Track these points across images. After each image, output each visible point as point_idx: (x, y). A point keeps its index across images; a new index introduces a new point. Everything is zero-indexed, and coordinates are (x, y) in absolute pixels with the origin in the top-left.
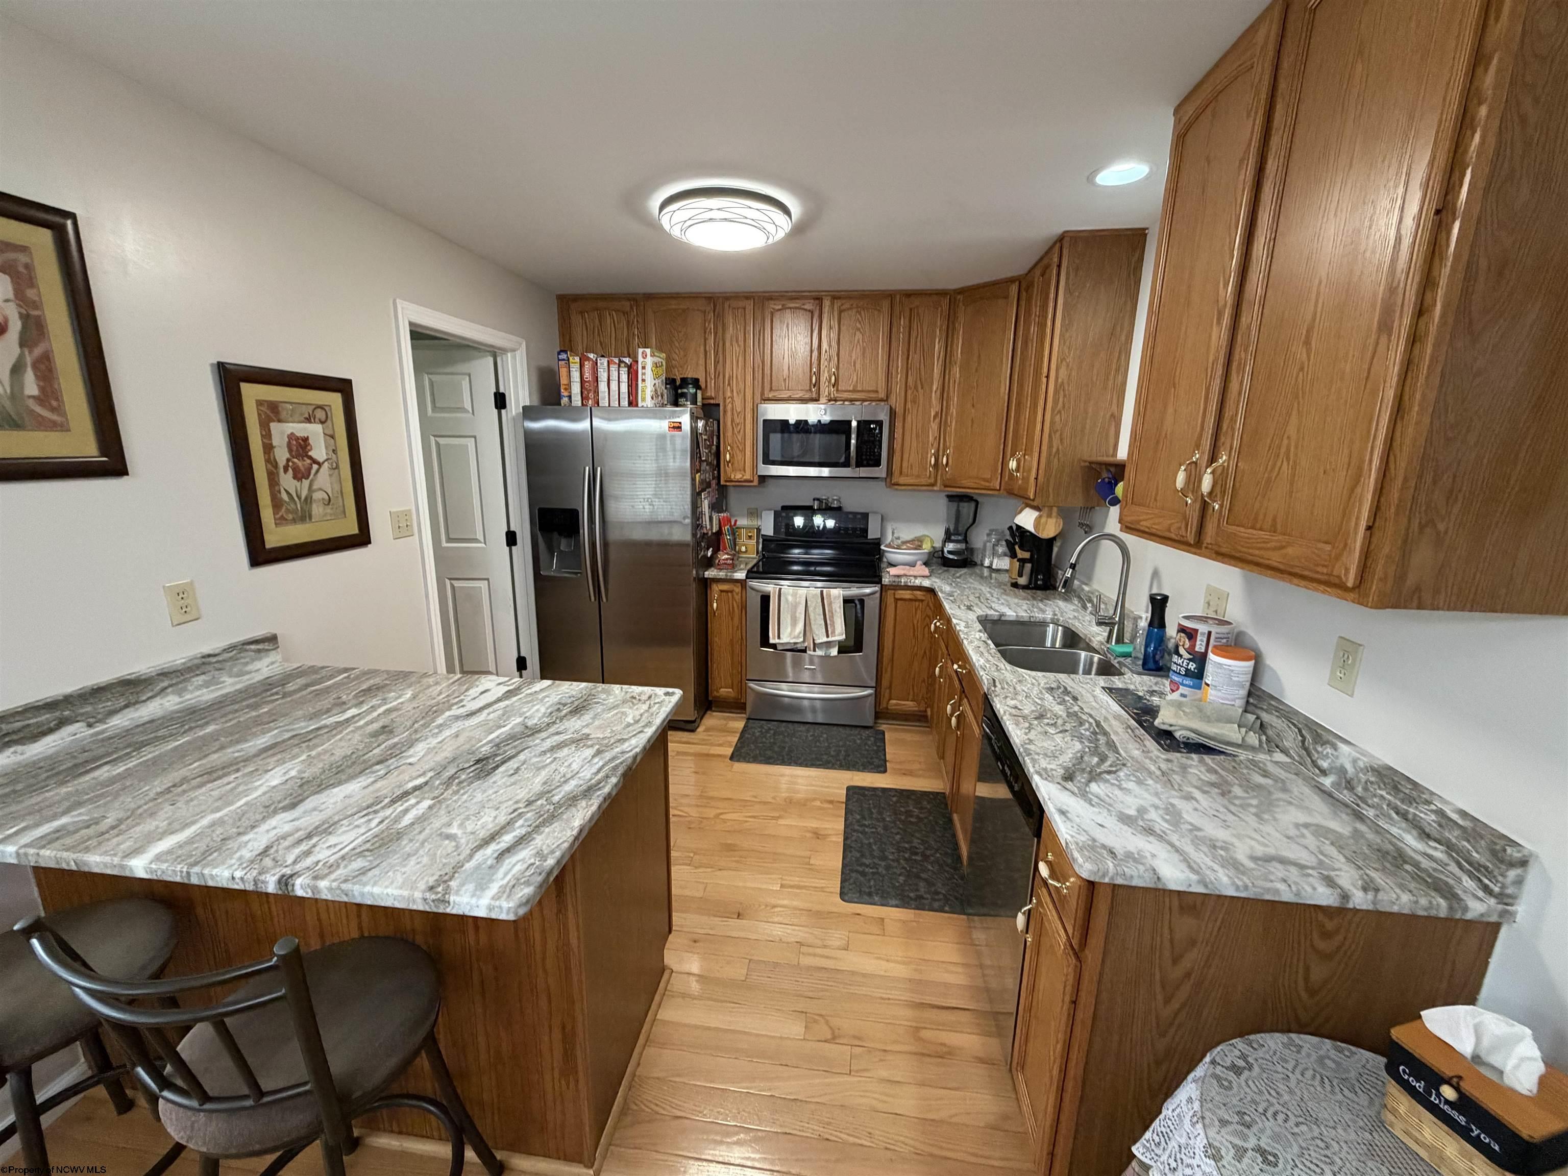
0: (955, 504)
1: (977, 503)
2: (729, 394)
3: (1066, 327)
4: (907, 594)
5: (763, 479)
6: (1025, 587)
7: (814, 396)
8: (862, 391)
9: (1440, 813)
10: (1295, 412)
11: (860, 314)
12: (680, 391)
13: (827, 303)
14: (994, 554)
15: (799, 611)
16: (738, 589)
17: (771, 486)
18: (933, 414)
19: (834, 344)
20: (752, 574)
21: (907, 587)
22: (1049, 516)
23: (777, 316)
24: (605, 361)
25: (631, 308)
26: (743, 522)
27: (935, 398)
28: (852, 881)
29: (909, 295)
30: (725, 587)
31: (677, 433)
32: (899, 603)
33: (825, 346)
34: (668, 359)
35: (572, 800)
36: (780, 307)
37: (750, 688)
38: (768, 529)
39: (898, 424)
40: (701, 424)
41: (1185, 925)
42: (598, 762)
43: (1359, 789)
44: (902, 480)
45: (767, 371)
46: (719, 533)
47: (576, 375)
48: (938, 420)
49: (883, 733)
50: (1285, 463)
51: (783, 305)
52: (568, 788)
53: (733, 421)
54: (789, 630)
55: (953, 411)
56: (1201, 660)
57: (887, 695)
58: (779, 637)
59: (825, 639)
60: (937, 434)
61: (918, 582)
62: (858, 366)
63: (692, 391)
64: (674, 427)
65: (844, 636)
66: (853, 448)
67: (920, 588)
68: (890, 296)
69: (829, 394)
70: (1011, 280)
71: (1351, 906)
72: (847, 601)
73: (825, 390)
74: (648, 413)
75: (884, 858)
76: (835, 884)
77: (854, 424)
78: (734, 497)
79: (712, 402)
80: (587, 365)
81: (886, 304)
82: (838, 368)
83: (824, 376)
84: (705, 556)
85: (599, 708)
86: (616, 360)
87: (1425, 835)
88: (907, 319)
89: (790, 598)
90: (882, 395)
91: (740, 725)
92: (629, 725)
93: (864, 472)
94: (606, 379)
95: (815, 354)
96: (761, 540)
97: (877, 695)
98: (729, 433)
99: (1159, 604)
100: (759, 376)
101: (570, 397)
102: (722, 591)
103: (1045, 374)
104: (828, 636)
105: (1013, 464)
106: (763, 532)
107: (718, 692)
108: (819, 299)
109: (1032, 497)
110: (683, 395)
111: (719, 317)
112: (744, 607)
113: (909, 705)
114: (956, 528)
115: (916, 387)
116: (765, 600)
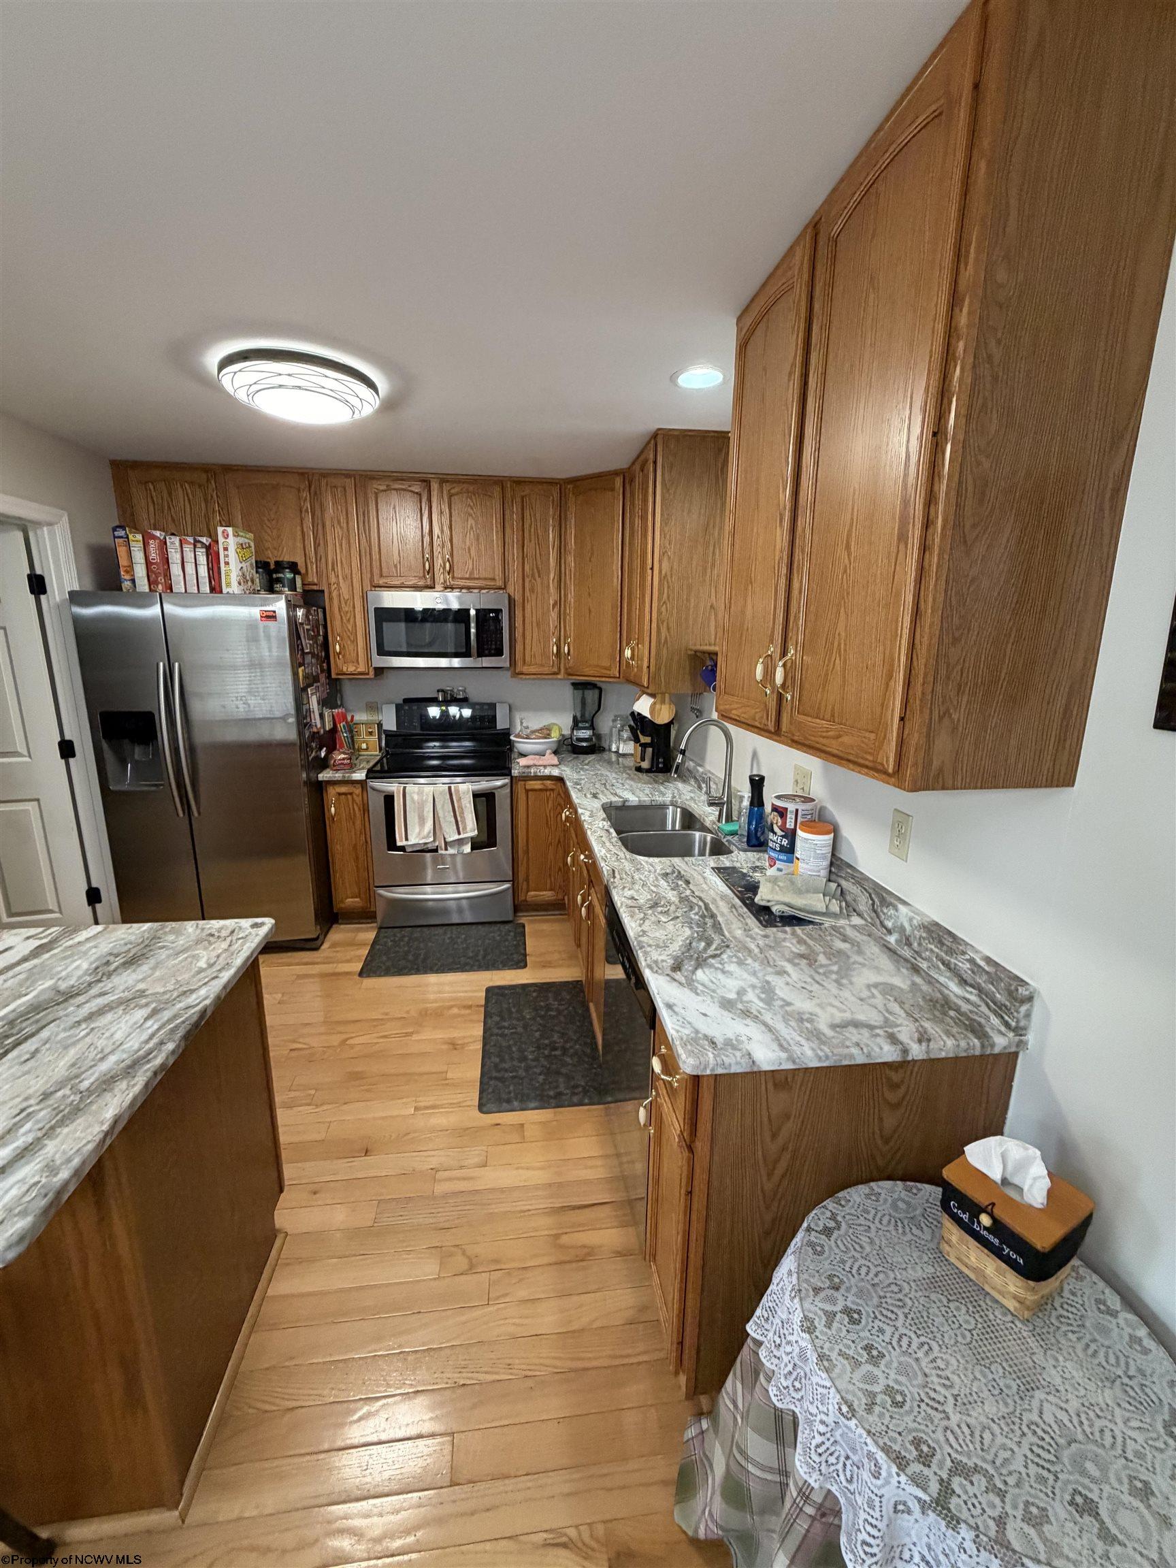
0: (581, 692)
1: (600, 690)
2: (333, 580)
3: (665, 522)
4: (536, 785)
5: (379, 671)
6: (648, 771)
7: (429, 583)
8: (478, 579)
9: (972, 961)
10: (842, 610)
11: (471, 499)
12: (274, 576)
13: (435, 486)
14: (620, 738)
15: (426, 810)
16: (358, 791)
17: (390, 679)
18: (552, 602)
19: (446, 529)
20: (372, 774)
21: (537, 778)
22: (663, 702)
23: (382, 497)
24: (176, 540)
25: (208, 480)
26: (361, 717)
27: (552, 584)
28: (490, 1090)
29: (519, 482)
30: (343, 789)
31: (271, 623)
32: (530, 793)
33: (436, 531)
34: (258, 541)
35: (107, 1083)
36: (384, 488)
37: (380, 895)
38: (390, 724)
39: (519, 613)
40: (300, 613)
41: (779, 1102)
42: (152, 1025)
43: (915, 945)
44: (525, 669)
45: (375, 556)
46: (334, 730)
47: (138, 556)
48: (556, 610)
49: (524, 926)
50: (838, 659)
51: (388, 486)
52: (104, 1067)
53: (340, 609)
54: (417, 830)
55: (571, 598)
56: (791, 835)
57: (525, 887)
58: (407, 839)
59: (457, 837)
60: (556, 623)
61: (547, 772)
62: (473, 552)
63: (289, 575)
64: (268, 617)
65: (476, 832)
66: (473, 637)
67: (550, 778)
68: (499, 482)
69: (445, 581)
70: (616, 473)
71: (910, 1058)
72: (476, 796)
73: (440, 578)
74: (234, 600)
75: (524, 1059)
76: (474, 1096)
77: (473, 612)
78: (348, 690)
79: (315, 588)
80: (153, 545)
81: (497, 491)
82: (452, 555)
83: (438, 562)
84: (317, 758)
85: (163, 954)
86: (191, 540)
87: (963, 982)
88: (520, 506)
89: (416, 797)
90: (500, 583)
91: (371, 935)
92: (201, 970)
93: (486, 662)
94: (179, 561)
95: (427, 539)
96: (383, 736)
97: (515, 890)
98: (337, 623)
99: (757, 784)
100: (366, 561)
101: (133, 581)
102: (340, 794)
103: (650, 566)
104: (459, 834)
105: (628, 653)
106: (385, 727)
107: (342, 901)
108: (426, 482)
109: (646, 685)
110: (279, 580)
111: (316, 496)
112: (365, 809)
113: (547, 895)
114: (583, 715)
115: (533, 575)
116: (389, 799)
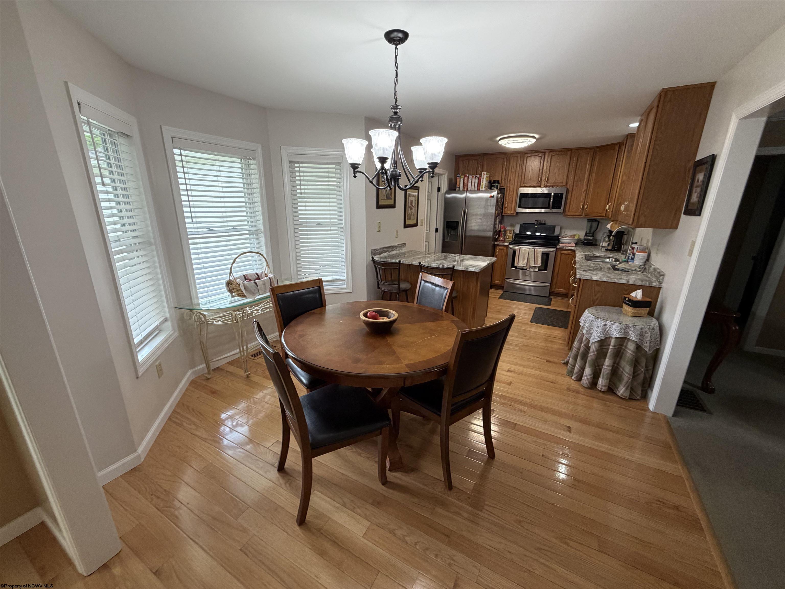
0: (591, 222)
1: (598, 222)
2: (509, 185)
4: (566, 252)
5: (517, 213)
6: (610, 250)
7: (539, 185)
8: (557, 183)
11: (559, 157)
12: (492, 185)
13: (547, 154)
14: (603, 241)
15: (525, 256)
16: (505, 248)
17: (520, 216)
18: (583, 191)
19: (548, 168)
20: (511, 244)
21: (566, 250)
22: (616, 224)
23: (529, 158)
24: (471, 176)
25: (479, 158)
26: (508, 228)
27: (585, 184)
28: (535, 317)
29: (578, 149)
30: (501, 248)
31: (492, 198)
32: (562, 255)
33: (545, 168)
34: (490, 175)
37: (507, 281)
39: (570, 194)
40: (499, 195)
41: (597, 288)
44: (569, 214)
45: (523, 177)
46: (500, 231)
47: (462, 181)
48: (585, 193)
49: (552, 299)
51: (531, 155)
53: (509, 194)
54: (522, 262)
55: (591, 188)
56: (634, 254)
57: (554, 286)
58: (518, 264)
60: (584, 198)
61: (570, 248)
62: (556, 174)
63: (497, 184)
64: (491, 196)
65: (541, 265)
66: (551, 203)
67: (571, 250)
68: (571, 150)
69: (545, 184)
70: (616, 144)
71: (629, 283)
72: (543, 253)
73: (543, 183)
74: (483, 192)
77: (552, 194)
78: (506, 219)
79: (503, 188)
80: (466, 178)
81: (569, 153)
82: (549, 176)
83: (544, 178)
84: (495, 237)
88: (577, 158)
89: (523, 251)
90: (564, 184)
91: (502, 292)
93: (555, 211)
94: (471, 182)
95: (541, 171)
96: (514, 234)
97: (551, 286)
98: (507, 198)
100: (520, 179)
101: (459, 188)
102: (500, 249)
104: (535, 265)
105: (607, 207)
107: (494, 281)
108: (544, 153)
109: (610, 217)
110: (494, 186)
111: (509, 160)
112: (507, 254)
113: (563, 291)
114: (590, 231)
115: (578, 181)
116: (514, 252)
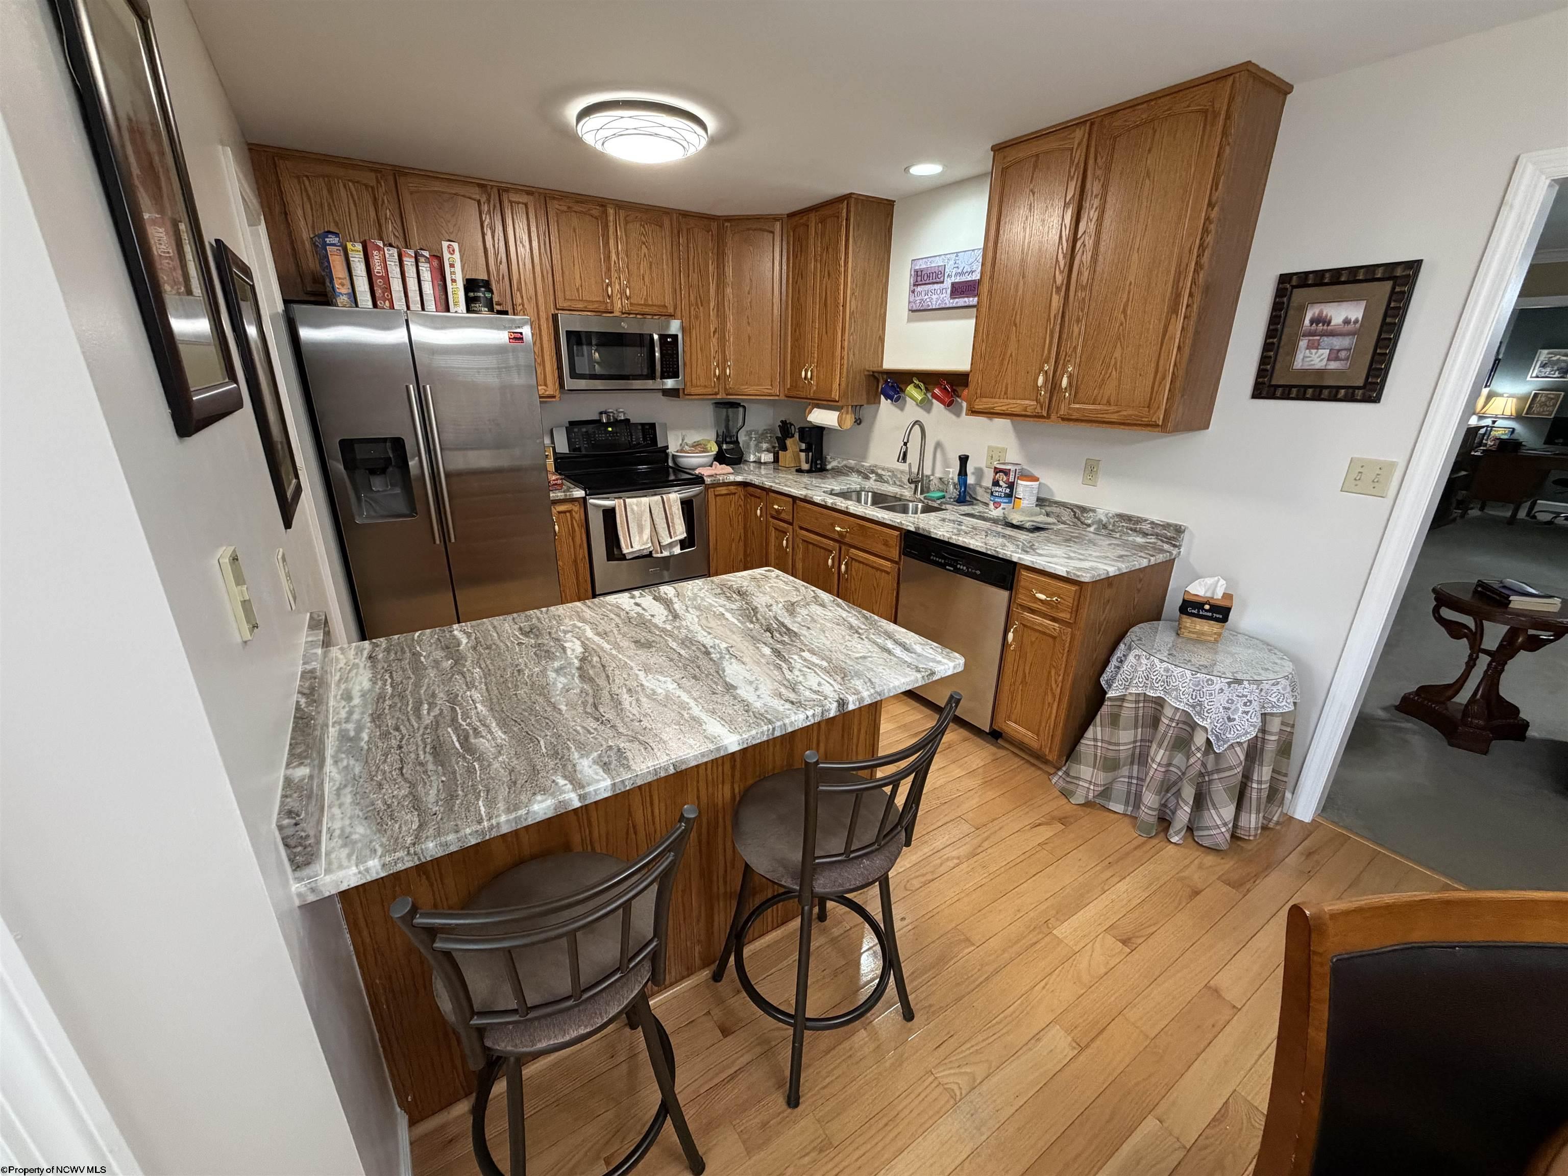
3: (854, 269)
4: (723, 490)
5: (567, 394)
6: (809, 471)
7: (609, 308)
8: (652, 305)
11: (644, 227)
13: (611, 212)
14: (760, 450)
15: (644, 518)
16: (576, 508)
18: (712, 330)
19: (623, 256)
21: (729, 483)
22: (847, 413)
23: (561, 218)
24: (395, 252)
25: (378, 182)
27: (713, 312)
29: (685, 215)
30: (563, 508)
31: (518, 345)
32: (718, 498)
33: (613, 256)
36: (565, 208)
39: (686, 338)
43: (1111, 527)
44: (694, 390)
45: (558, 277)
47: (359, 268)
48: (717, 335)
50: (1114, 372)
51: (569, 207)
54: (637, 538)
55: (730, 326)
56: (1011, 486)
58: (629, 547)
59: (670, 540)
60: (716, 348)
61: (731, 478)
62: (646, 279)
63: (488, 295)
64: (515, 338)
65: (685, 535)
66: (657, 361)
67: (739, 482)
68: (668, 213)
69: (623, 307)
70: (773, 218)
72: (683, 503)
73: (618, 302)
80: (374, 258)
81: (665, 221)
82: (628, 281)
83: (616, 288)
86: (412, 253)
88: (685, 239)
89: (635, 508)
90: (671, 310)
94: (399, 274)
99: (964, 460)
100: (549, 282)
101: (352, 295)
103: (841, 303)
104: (671, 537)
106: (558, 451)
108: (604, 208)
109: (836, 399)
111: (495, 210)
112: (586, 525)
114: (723, 431)
115: (697, 304)
116: (609, 515)
